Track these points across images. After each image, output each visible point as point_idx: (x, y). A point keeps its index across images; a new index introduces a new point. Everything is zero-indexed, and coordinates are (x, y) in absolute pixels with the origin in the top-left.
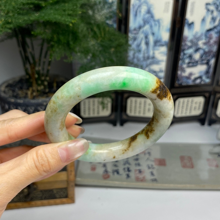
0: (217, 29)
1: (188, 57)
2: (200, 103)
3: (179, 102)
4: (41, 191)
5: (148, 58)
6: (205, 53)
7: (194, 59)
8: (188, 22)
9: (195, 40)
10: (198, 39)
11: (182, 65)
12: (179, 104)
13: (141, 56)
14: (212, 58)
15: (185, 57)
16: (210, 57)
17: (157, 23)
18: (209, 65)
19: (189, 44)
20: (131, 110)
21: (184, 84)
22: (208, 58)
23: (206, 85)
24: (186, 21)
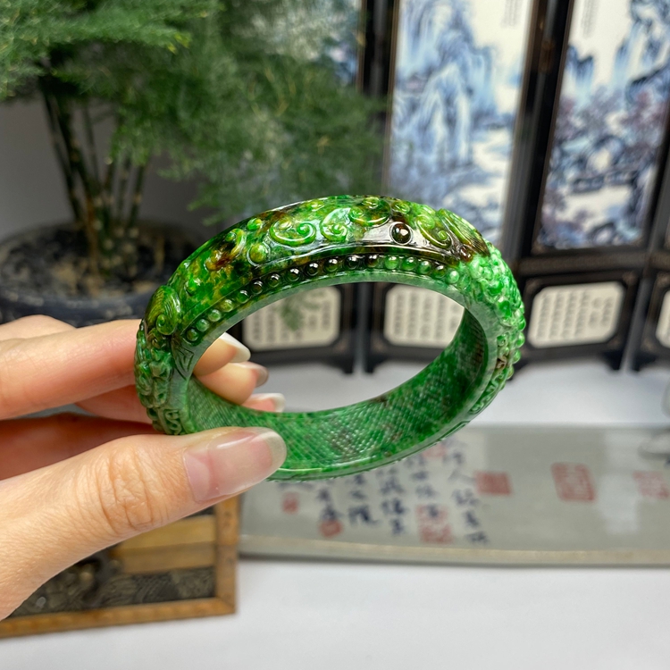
0: (662, 77)
1: (574, 163)
2: (608, 304)
3: (546, 301)
4: (134, 577)
5: (454, 165)
6: (626, 151)
7: (591, 168)
8: (576, 55)
9: (597, 111)
10: (607, 107)
11: (555, 188)
12: (545, 308)
13: (431, 159)
14: (647, 165)
15: (565, 162)
16: (642, 162)
17: (481, 57)
18: (636, 187)
19: (578, 122)
20: (398, 326)
21: (561, 246)
22: (635, 166)
23: (627, 248)
24: (571, 53)
